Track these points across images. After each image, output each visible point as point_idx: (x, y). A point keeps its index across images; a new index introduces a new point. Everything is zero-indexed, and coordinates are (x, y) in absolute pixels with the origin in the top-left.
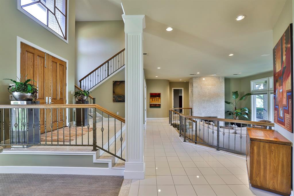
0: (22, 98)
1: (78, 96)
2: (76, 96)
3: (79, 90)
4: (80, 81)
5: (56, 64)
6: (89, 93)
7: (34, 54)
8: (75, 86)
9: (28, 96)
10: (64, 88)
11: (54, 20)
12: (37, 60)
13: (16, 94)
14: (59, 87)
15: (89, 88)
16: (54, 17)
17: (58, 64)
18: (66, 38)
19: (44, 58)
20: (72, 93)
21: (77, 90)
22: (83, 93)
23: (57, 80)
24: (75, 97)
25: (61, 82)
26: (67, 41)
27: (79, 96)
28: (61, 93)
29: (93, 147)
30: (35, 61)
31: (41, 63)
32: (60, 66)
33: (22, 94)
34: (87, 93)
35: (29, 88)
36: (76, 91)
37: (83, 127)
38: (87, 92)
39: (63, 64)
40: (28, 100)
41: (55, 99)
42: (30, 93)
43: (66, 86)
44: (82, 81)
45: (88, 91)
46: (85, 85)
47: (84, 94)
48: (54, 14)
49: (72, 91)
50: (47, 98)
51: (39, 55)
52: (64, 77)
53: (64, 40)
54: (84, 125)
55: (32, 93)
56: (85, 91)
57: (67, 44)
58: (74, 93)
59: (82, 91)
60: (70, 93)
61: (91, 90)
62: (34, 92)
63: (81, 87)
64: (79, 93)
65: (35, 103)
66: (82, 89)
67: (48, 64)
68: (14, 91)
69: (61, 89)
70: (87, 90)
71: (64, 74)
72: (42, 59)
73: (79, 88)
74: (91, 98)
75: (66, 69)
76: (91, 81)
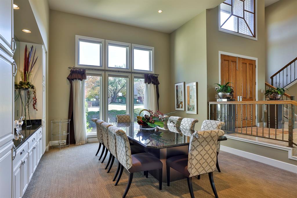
0: (224, 97)
1: (269, 95)
2: (267, 94)
3: (270, 88)
4: (272, 78)
5: (245, 65)
6: (284, 90)
7: (228, 61)
8: (265, 83)
9: (227, 95)
10: (253, 87)
11: (244, 24)
12: (231, 65)
13: (220, 94)
14: (248, 86)
15: (285, 84)
16: (244, 20)
17: (248, 64)
18: (254, 36)
19: (236, 62)
20: (262, 92)
21: (268, 88)
22: (276, 90)
23: (247, 79)
24: (266, 96)
25: (250, 82)
26: (256, 39)
27: (271, 94)
28: (251, 92)
29: (288, 143)
30: (230, 66)
31: (234, 67)
32: (249, 66)
33: (224, 93)
34: (282, 91)
35: (229, 89)
36: (267, 90)
37: (277, 129)
38: (281, 89)
39: (252, 63)
40: (228, 98)
41: (245, 98)
42: (229, 93)
43: (256, 84)
44: (274, 78)
45: (283, 88)
46: (278, 81)
47: (277, 92)
48: (244, 18)
49: (262, 90)
50: (238, 97)
51: (232, 60)
52: (254, 75)
53: (254, 38)
54: (277, 128)
55: (230, 93)
56: (278, 88)
57: (256, 41)
58: (265, 91)
59: (274, 88)
60: (259, 91)
61: (287, 87)
62: (232, 92)
63: (272, 84)
64: (271, 91)
65: (232, 100)
66: (274, 86)
67: (239, 66)
68: (219, 92)
69: (250, 88)
70: (281, 87)
71: (254, 72)
72: (235, 63)
73: (271, 86)
74: (287, 96)
75: (256, 67)
76: (287, 76)
